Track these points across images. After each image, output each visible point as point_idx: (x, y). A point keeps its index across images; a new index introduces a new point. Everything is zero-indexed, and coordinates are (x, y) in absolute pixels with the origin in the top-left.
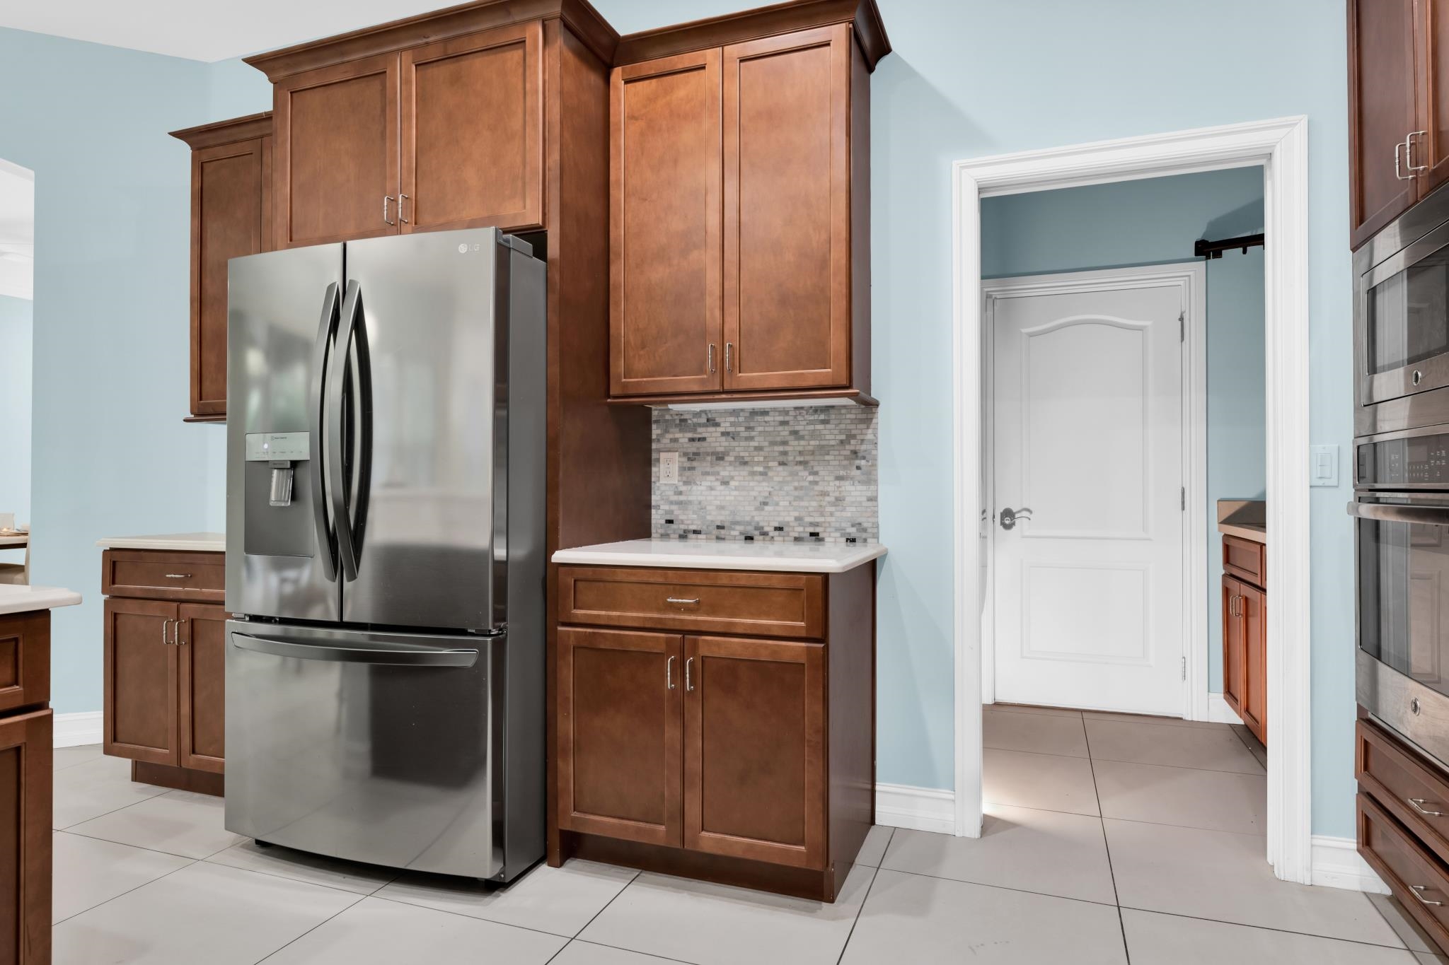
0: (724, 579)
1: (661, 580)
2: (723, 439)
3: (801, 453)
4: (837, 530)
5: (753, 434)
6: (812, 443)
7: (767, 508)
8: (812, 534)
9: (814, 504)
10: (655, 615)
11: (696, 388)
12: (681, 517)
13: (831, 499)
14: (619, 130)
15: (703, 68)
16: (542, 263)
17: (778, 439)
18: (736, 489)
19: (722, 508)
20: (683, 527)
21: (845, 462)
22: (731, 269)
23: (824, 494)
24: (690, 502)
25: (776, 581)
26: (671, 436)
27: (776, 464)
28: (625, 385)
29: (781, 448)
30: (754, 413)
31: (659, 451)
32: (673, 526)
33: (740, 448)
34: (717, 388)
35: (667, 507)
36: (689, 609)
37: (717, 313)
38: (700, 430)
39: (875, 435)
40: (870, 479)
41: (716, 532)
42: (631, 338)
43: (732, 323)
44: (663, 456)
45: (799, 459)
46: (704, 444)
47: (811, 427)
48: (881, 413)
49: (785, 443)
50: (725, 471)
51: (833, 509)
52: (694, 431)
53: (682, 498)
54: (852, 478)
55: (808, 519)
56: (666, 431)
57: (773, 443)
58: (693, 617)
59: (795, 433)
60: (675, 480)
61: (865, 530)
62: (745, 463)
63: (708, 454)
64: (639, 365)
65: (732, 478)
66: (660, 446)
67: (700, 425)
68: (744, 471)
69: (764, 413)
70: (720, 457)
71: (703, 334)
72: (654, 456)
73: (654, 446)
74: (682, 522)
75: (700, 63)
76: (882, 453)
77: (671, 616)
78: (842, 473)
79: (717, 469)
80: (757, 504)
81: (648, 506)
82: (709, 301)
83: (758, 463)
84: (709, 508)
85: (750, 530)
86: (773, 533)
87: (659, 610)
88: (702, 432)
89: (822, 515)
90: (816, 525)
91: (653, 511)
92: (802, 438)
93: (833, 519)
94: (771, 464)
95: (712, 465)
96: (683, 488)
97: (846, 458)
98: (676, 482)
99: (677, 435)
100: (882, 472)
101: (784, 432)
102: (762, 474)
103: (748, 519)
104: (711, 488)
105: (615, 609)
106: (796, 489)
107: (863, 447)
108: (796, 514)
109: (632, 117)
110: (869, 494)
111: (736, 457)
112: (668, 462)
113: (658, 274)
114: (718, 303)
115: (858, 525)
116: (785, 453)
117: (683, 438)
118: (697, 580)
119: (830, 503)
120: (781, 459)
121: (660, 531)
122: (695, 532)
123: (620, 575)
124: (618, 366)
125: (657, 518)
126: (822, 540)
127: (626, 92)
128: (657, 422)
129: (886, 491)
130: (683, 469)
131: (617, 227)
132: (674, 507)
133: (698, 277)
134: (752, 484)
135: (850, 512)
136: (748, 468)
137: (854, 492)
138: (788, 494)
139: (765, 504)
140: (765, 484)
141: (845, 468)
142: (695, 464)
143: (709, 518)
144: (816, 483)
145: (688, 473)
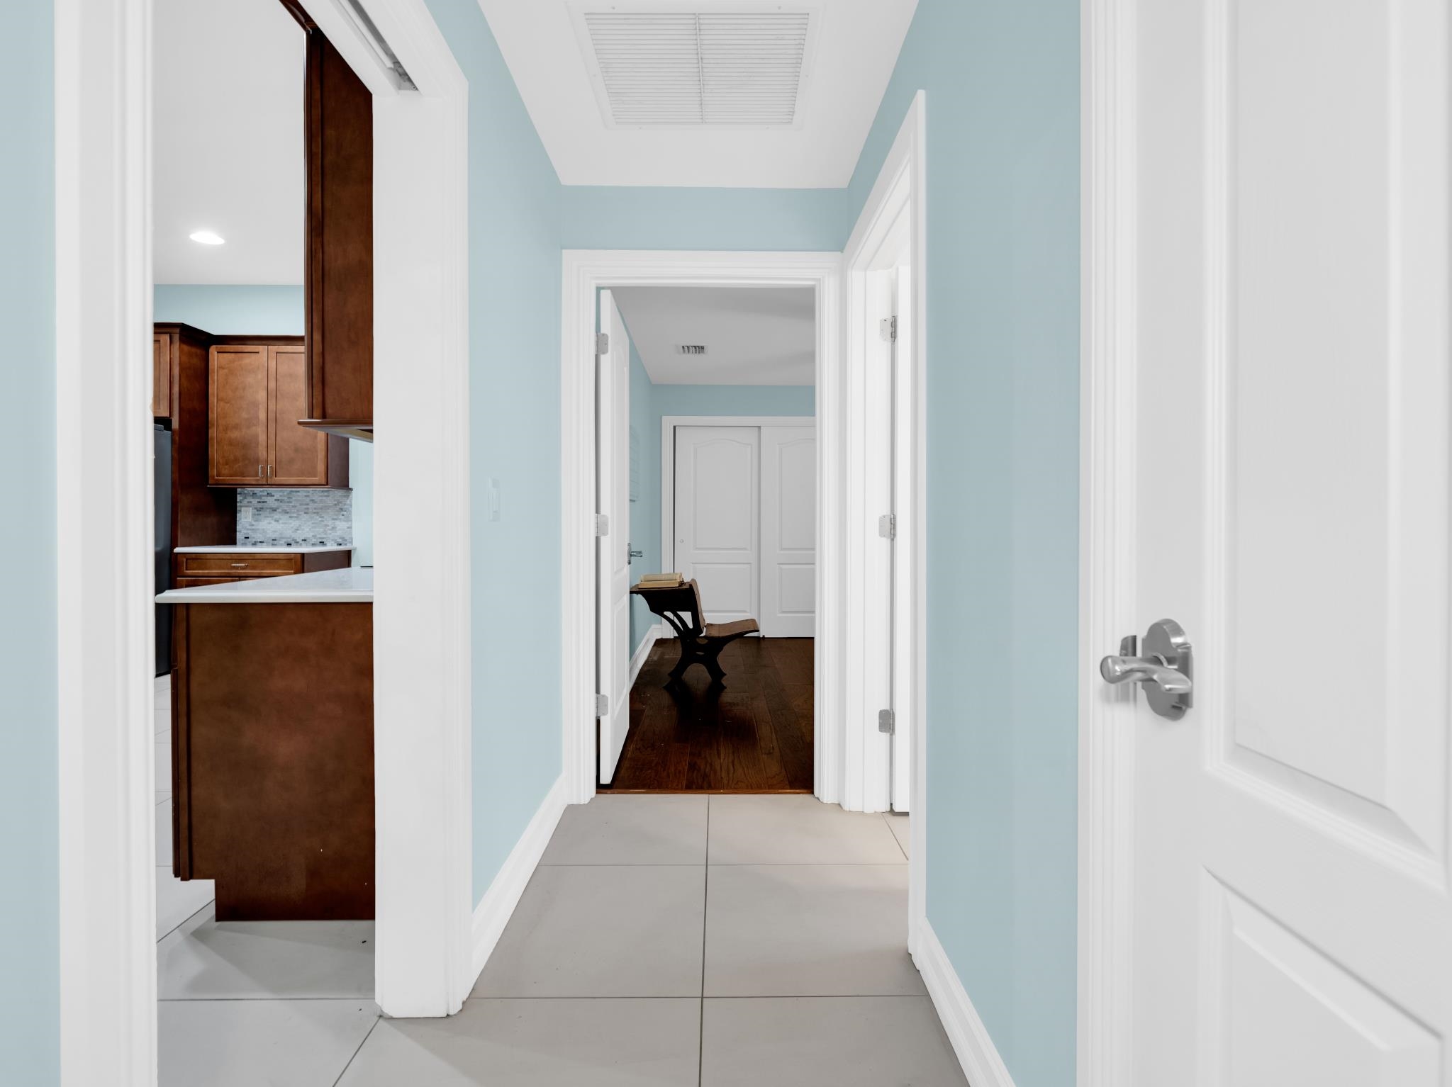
0: (258, 556)
1: (229, 558)
2: (276, 502)
3: (315, 509)
4: (333, 540)
5: (291, 500)
6: (321, 504)
7: (298, 532)
8: (321, 542)
9: (322, 530)
10: (227, 571)
11: (254, 483)
12: (253, 536)
13: (330, 528)
14: (214, 372)
15: (258, 353)
16: (170, 432)
17: (304, 503)
18: (283, 523)
19: (275, 532)
20: (254, 540)
21: (337, 513)
22: (272, 436)
23: (327, 525)
24: (258, 529)
25: (281, 556)
26: (248, 500)
27: (303, 513)
28: (217, 480)
29: (306, 507)
30: (292, 491)
31: (241, 507)
32: (249, 540)
33: (284, 506)
34: (264, 483)
35: (245, 531)
36: (242, 568)
37: (265, 454)
38: (263, 498)
39: (351, 501)
40: (349, 519)
41: (272, 542)
42: (221, 461)
43: (272, 457)
44: (243, 509)
45: (314, 511)
46: (265, 504)
47: (321, 498)
48: (354, 493)
49: (308, 504)
50: (276, 516)
51: (330, 532)
52: (261, 498)
53: (253, 527)
54: (340, 519)
55: (318, 536)
56: (245, 498)
57: (301, 505)
58: (244, 571)
59: (313, 500)
60: (250, 519)
61: (346, 540)
62: (288, 513)
63: (267, 508)
64: (225, 471)
65: (280, 519)
66: (241, 504)
67: (264, 496)
68: (287, 516)
69: (298, 492)
70: (274, 510)
71: (257, 461)
72: (238, 509)
73: (238, 504)
74: (254, 538)
75: (257, 351)
76: (354, 510)
77: (234, 571)
78: (335, 517)
79: (273, 515)
80: (293, 530)
81: (235, 531)
82: (260, 448)
83: (294, 513)
84: (268, 532)
85: (290, 541)
86: (301, 542)
87: (228, 569)
88: (264, 499)
89: (326, 534)
90: (323, 538)
91: (238, 533)
92: (316, 502)
93: (330, 536)
94: (301, 513)
95: (270, 513)
96: (254, 523)
97: (337, 511)
98: (250, 520)
99: (251, 500)
100: (354, 517)
101: (308, 500)
102: (296, 517)
103: (289, 536)
104: (270, 523)
105: (207, 569)
106: (313, 523)
107: (346, 507)
108: (313, 534)
109: (221, 367)
110: (348, 526)
111: (283, 510)
112: (246, 511)
113: (235, 434)
114: (265, 449)
115: (343, 538)
116: (308, 509)
117: (255, 501)
118: (246, 557)
119: (330, 530)
120: (306, 511)
121: (242, 542)
122: (261, 542)
123: (209, 556)
124: (213, 472)
125: (240, 536)
126: (326, 545)
127: (218, 357)
128: (240, 494)
129: (355, 525)
130: (254, 515)
131: (213, 413)
132: (249, 532)
133: (256, 436)
134: (290, 521)
135: (339, 533)
136: (289, 515)
137: (341, 525)
138: (309, 526)
139: (297, 530)
140: (297, 522)
141: (337, 515)
142: (260, 513)
143: (268, 536)
144: (323, 521)
145: (257, 517)
